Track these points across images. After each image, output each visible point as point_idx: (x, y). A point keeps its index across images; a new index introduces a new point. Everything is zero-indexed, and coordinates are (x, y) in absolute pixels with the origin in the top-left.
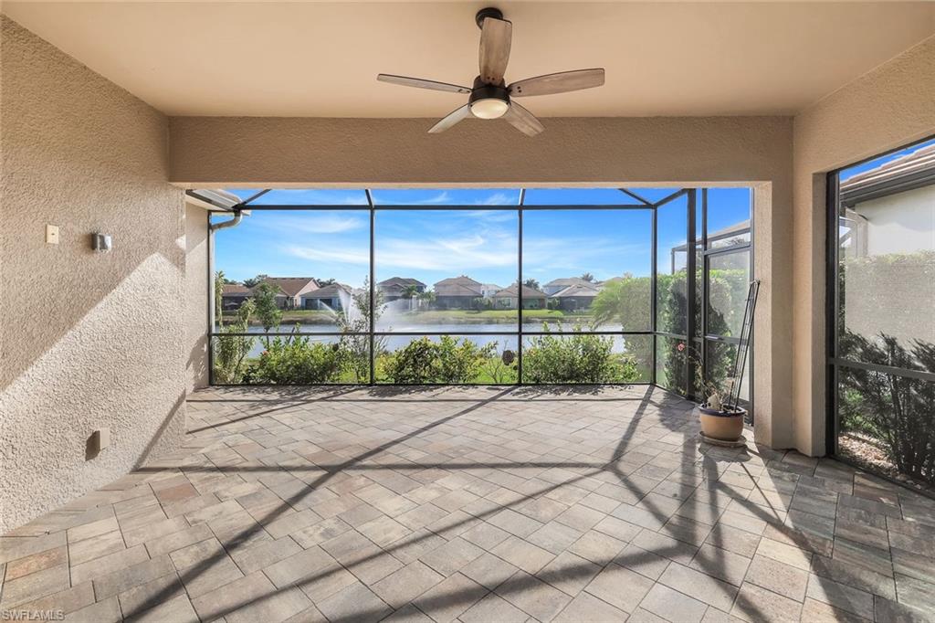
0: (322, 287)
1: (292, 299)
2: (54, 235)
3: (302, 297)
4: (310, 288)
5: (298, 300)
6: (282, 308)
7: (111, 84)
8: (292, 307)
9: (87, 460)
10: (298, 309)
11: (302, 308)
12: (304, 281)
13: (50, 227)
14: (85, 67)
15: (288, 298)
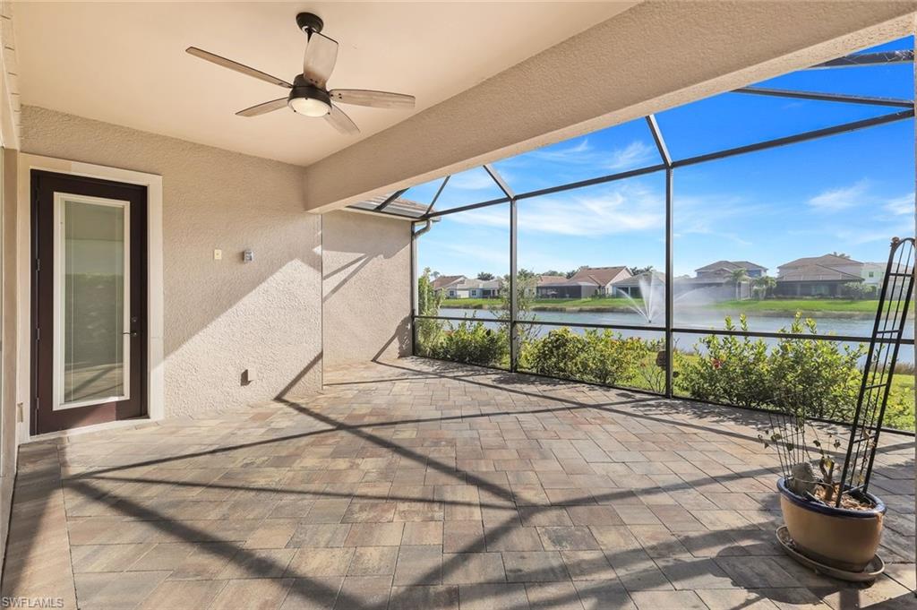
0: (635, 274)
1: (604, 288)
2: (219, 254)
3: (613, 285)
4: (623, 277)
5: (610, 289)
6: (592, 297)
7: (259, 158)
8: (603, 296)
9: (242, 385)
10: (609, 298)
11: (613, 296)
12: (617, 270)
13: (216, 251)
14: (240, 154)
15: (600, 287)
